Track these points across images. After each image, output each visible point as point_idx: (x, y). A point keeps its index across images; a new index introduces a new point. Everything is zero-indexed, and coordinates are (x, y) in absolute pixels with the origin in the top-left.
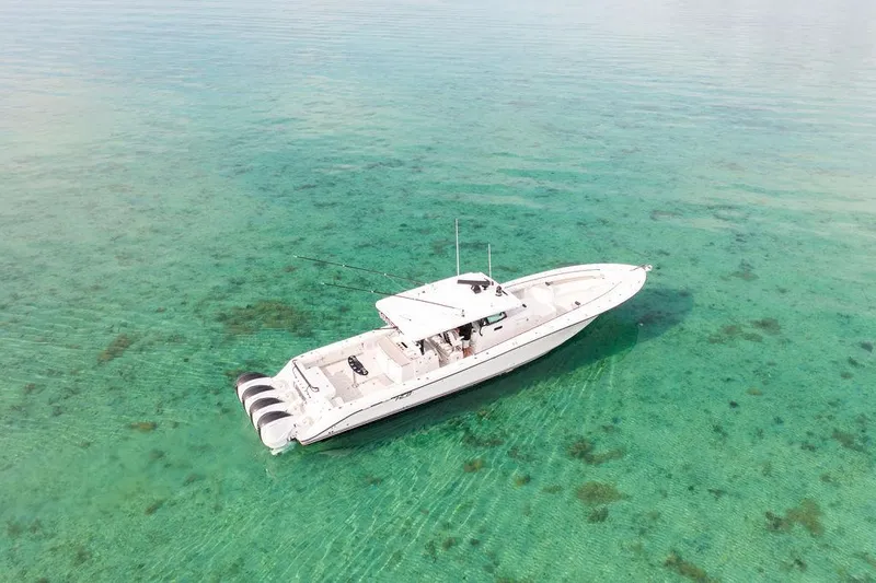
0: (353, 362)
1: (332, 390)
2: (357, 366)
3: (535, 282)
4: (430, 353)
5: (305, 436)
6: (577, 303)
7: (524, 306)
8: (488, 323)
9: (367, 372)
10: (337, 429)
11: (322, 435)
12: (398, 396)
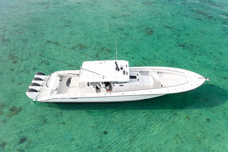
0: (69, 80)
2: (69, 82)
4: (91, 86)
6: (162, 86)
8: (117, 83)
9: (69, 85)
10: (50, 101)
11: (45, 101)
12: (72, 98)
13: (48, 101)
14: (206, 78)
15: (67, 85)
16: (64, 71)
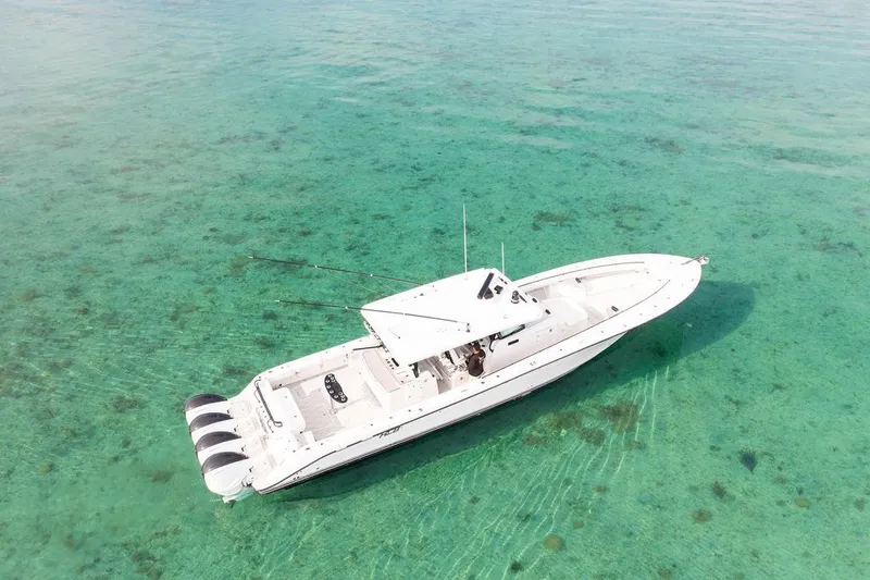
0: (331, 384)
1: (301, 423)
2: (334, 389)
3: (563, 277)
4: (425, 375)
5: (262, 483)
6: (614, 309)
7: (547, 312)
8: (500, 337)
9: (346, 398)
10: (303, 475)
11: (285, 482)
12: (382, 433)
13: (296, 476)
14: (698, 259)
15: (339, 400)
16: (284, 365)
